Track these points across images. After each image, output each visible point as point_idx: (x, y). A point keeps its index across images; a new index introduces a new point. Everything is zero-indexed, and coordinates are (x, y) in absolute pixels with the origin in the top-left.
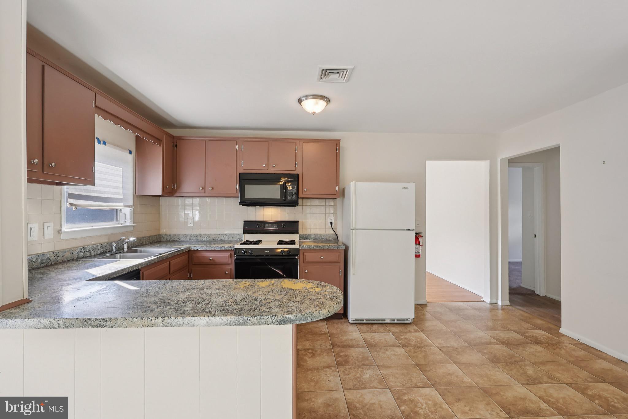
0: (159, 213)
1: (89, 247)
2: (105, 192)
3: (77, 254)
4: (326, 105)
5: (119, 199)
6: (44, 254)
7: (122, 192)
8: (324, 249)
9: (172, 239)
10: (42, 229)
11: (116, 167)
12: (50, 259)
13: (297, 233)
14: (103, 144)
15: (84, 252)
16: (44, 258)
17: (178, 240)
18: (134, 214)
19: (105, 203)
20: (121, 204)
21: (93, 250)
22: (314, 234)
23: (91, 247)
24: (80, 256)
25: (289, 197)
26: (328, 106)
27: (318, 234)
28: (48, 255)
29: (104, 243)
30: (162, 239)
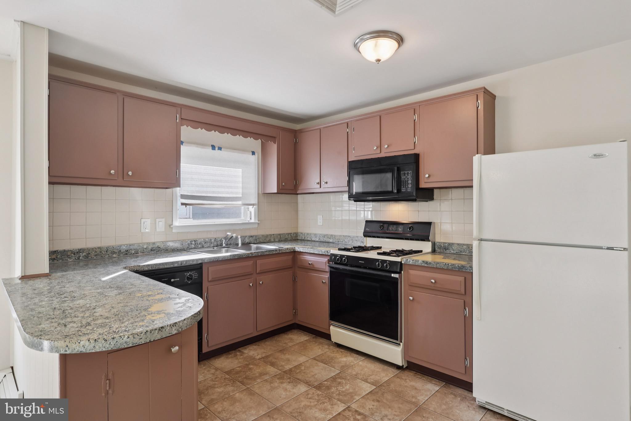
0: (297, 211)
1: (200, 240)
2: (219, 192)
3: (187, 246)
4: (398, 48)
5: (236, 198)
6: (154, 243)
7: (241, 192)
8: (437, 268)
9: (306, 239)
10: (154, 224)
11: (234, 169)
12: (160, 247)
13: (428, 240)
14: (218, 150)
15: (195, 244)
16: (154, 246)
17: (310, 240)
18: (259, 213)
19: (219, 202)
20: (240, 203)
21: (205, 243)
22: (458, 244)
23: (203, 240)
24: (190, 247)
25: (403, 188)
26: (401, 48)
27: (464, 244)
28: (158, 244)
29: (218, 238)
30: (299, 238)
